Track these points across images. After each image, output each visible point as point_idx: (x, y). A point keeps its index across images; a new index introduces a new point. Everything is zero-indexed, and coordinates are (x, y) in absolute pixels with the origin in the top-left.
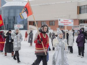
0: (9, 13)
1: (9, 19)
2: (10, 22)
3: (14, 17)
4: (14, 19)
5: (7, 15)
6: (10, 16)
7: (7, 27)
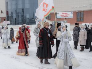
0: (17, 4)
1: (17, 12)
2: (18, 16)
3: (23, 10)
4: (23, 12)
5: (14, 7)
6: (18, 8)
7: (16, 21)
